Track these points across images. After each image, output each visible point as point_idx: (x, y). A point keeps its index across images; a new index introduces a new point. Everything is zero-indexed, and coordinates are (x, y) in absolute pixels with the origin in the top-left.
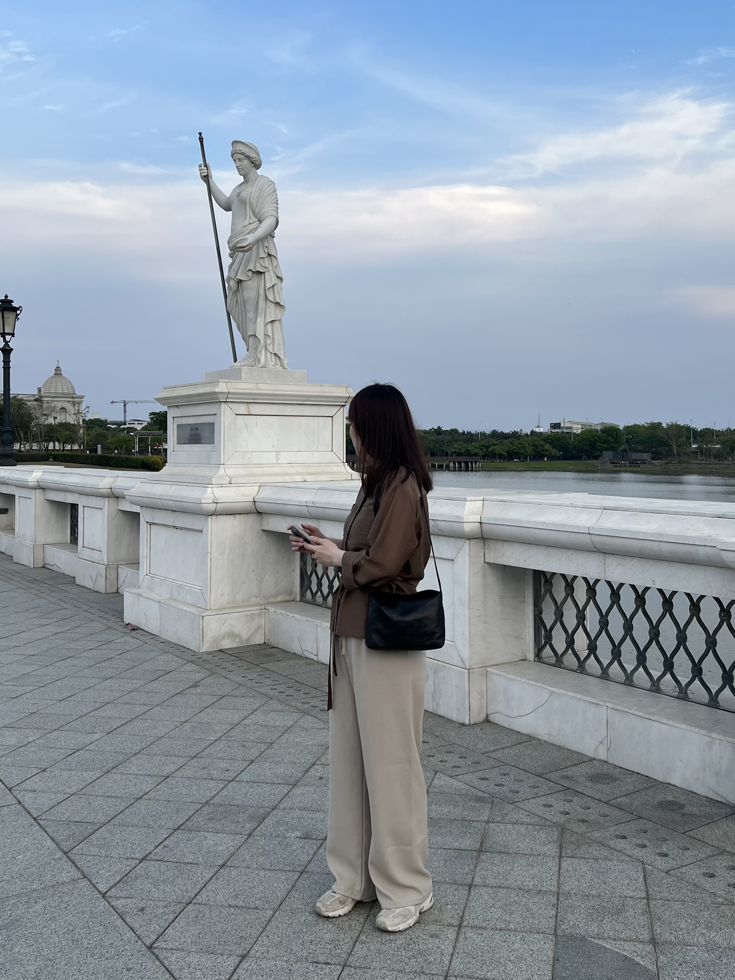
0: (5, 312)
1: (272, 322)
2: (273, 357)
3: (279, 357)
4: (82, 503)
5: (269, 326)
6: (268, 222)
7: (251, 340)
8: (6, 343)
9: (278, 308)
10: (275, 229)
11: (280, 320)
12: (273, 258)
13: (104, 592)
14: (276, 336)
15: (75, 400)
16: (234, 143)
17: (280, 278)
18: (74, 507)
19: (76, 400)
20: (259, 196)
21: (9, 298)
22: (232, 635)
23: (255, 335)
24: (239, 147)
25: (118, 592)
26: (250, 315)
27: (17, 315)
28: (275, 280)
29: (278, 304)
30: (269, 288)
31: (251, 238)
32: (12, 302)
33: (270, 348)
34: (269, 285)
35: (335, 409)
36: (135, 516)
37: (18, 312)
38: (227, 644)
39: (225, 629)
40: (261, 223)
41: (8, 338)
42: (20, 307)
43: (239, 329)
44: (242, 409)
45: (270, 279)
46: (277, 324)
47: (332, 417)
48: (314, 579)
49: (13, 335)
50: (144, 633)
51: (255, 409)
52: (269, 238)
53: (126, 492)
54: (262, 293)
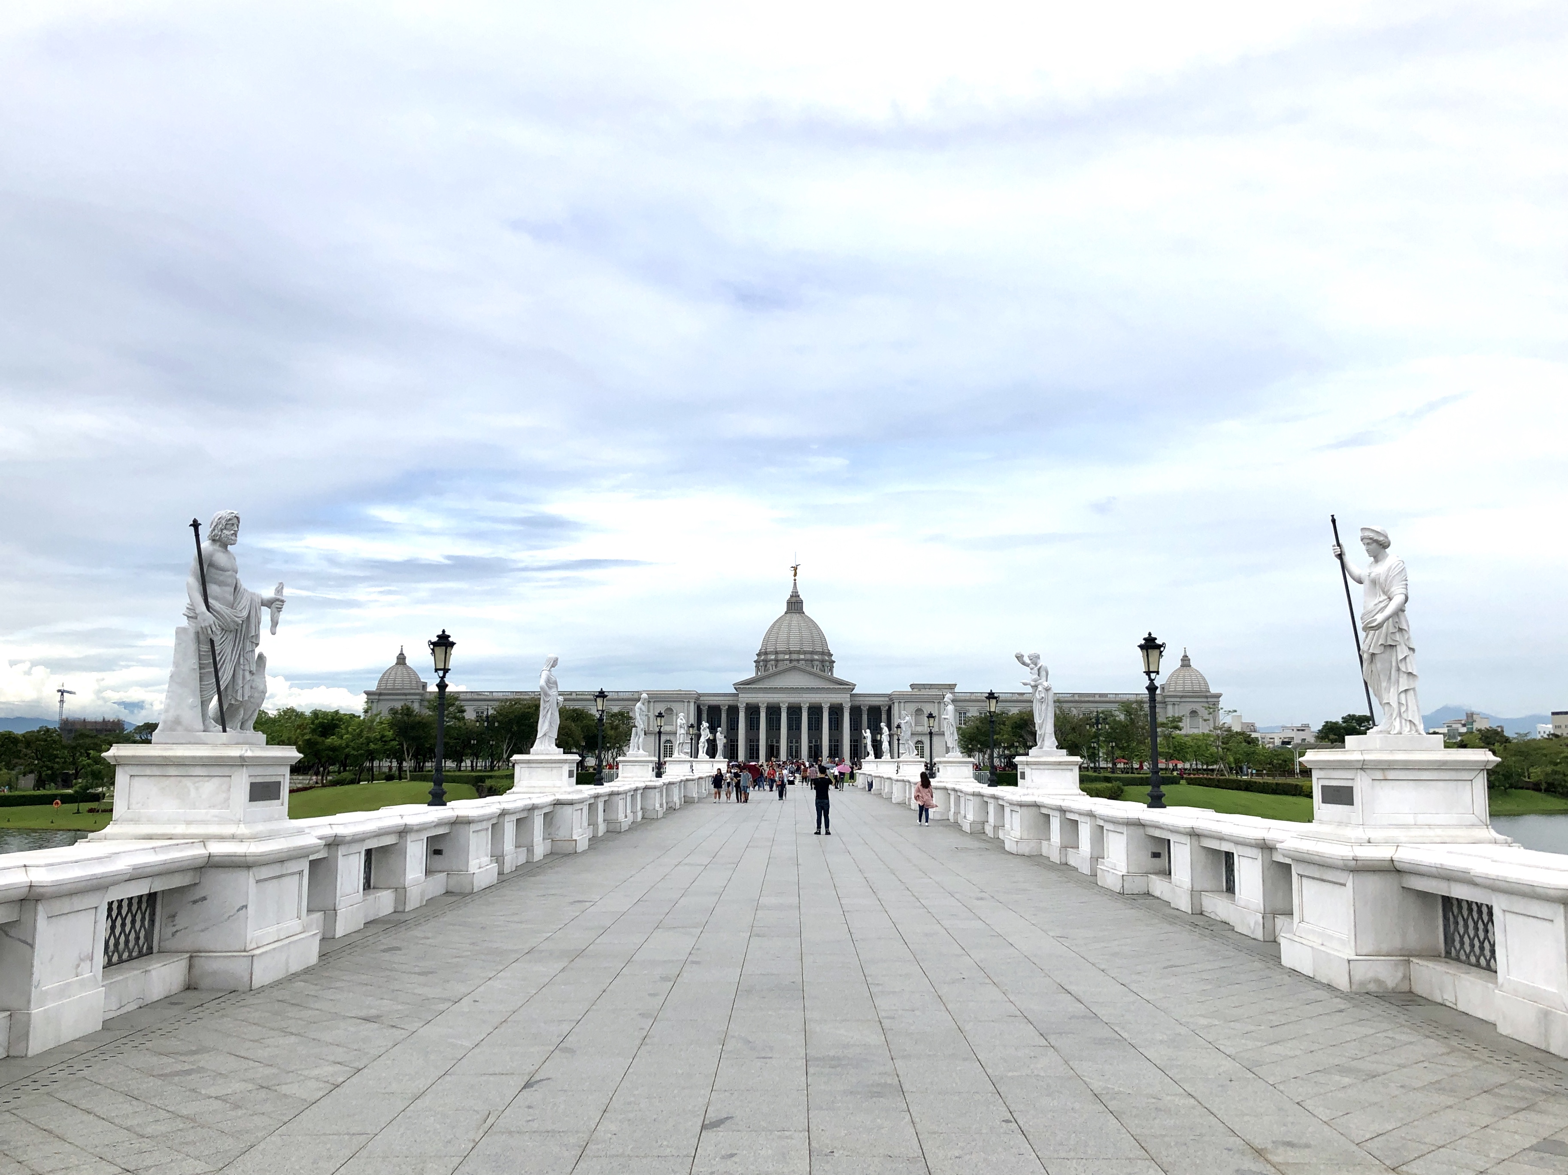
0: (1149, 651)
1: (1406, 691)
2: (1408, 723)
3: (1414, 724)
4: (1237, 852)
5: (1403, 696)
6: (1398, 600)
7: (1387, 708)
8: (1152, 680)
9: (1411, 677)
10: (1405, 603)
11: (1414, 689)
12: (1404, 632)
13: (1262, 940)
14: (1409, 704)
15: (1209, 700)
16: (1362, 529)
17: (1412, 650)
18: (1229, 856)
19: (1212, 701)
20: (1386, 577)
21: (1152, 636)
22: (1378, 981)
23: (1389, 703)
24: (1367, 534)
25: (1275, 941)
26: (1384, 684)
27: (1161, 652)
28: (1406, 652)
29: (1410, 674)
30: (1401, 660)
31: (1380, 618)
32: (1156, 639)
33: (1404, 716)
34: (1400, 657)
35: (1475, 773)
36: (1286, 869)
37: (1162, 649)
38: (1372, 987)
39: (1371, 974)
40: (1391, 600)
41: (1153, 676)
42: (1164, 643)
43: (1375, 695)
44: (1379, 775)
45: (1402, 651)
46: (1411, 692)
47: (1472, 780)
48: (1457, 938)
49: (1158, 673)
50: (1298, 974)
51: (1391, 775)
52: (1400, 613)
53: (1278, 845)
54: (1394, 664)
